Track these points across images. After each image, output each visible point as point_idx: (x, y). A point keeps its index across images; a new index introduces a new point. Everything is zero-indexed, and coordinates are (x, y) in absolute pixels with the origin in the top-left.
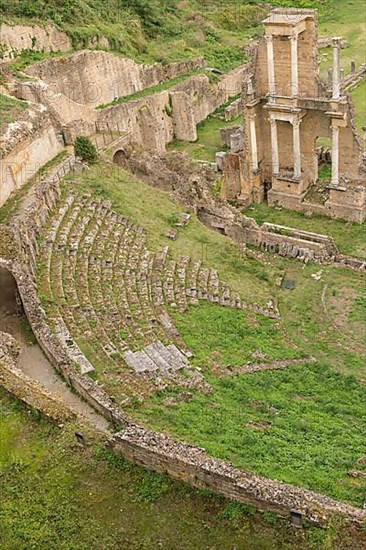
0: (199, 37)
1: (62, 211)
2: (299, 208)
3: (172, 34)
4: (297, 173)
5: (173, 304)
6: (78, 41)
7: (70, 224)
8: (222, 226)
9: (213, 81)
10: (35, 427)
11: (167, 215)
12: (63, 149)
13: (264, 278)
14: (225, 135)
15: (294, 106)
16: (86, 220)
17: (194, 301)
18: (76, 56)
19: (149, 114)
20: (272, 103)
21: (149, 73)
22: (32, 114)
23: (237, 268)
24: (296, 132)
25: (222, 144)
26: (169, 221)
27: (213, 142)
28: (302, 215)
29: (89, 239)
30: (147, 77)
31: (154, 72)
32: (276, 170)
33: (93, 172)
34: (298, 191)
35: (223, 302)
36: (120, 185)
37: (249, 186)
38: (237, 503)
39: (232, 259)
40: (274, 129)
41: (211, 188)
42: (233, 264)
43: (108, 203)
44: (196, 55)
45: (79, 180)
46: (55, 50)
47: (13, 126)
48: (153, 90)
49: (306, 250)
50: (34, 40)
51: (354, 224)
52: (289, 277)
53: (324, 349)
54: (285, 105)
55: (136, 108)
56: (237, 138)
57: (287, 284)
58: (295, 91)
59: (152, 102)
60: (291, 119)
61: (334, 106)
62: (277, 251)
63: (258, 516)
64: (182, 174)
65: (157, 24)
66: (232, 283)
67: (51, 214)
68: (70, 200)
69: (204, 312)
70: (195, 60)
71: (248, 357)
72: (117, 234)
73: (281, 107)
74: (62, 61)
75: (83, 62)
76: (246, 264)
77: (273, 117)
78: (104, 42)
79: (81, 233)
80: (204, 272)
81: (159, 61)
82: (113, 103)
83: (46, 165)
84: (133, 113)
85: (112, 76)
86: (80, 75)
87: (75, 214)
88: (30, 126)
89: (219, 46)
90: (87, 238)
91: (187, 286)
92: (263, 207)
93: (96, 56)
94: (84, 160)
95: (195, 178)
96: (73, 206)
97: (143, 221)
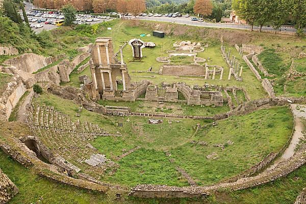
0: (60, 47)
1: (37, 113)
2: (114, 99)
3: (50, 46)
4: (112, 88)
5: (89, 140)
6: (21, 51)
7: (42, 118)
8: (91, 109)
9: (70, 61)
10: (95, 197)
11: (74, 108)
12: (26, 90)
13: (112, 124)
14: (81, 78)
15: (109, 67)
16: (47, 115)
17: (96, 137)
18: (23, 56)
19: (52, 74)
20: (101, 66)
21: (49, 60)
22: (15, 78)
23: (103, 123)
24: (110, 75)
25: (80, 81)
26: (76, 111)
27: (76, 81)
28: (115, 101)
29: (51, 122)
30: (48, 61)
31: (50, 59)
32: (104, 88)
33: (43, 97)
34: (112, 94)
35: (104, 135)
36: (54, 101)
37: (95, 94)
38: (183, 198)
39: (100, 120)
40: (102, 75)
41: (85, 97)
42: (101, 122)
43: (53, 108)
44: (62, 53)
45: (39, 101)
46: (13, 54)
47: (10, 84)
48: (52, 65)
49: (122, 113)
50: (4, 51)
51: (133, 102)
52: (120, 122)
53: (140, 143)
54: (106, 67)
55: (47, 73)
56: (86, 79)
57: (120, 125)
58: (108, 62)
59: (52, 69)
60: (108, 71)
61: (122, 66)
62: (112, 115)
63: (191, 200)
64: (74, 93)
65: (44, 43)
66: (104, 128)
67: (34, 115)
68: (39, 109)
69: (100, 140)
70: (63, 54)
71: (122, 152)
72: (60, 118)
73: (104, 68)
74: (18, 58)
75: (25, 58)
76: (105, 120)
77: (102, 71)
78: (30, 50)
79: (47, 121)
80: (94, 126)
81: (51, 55)
82: (38, 71)
83: (22, 97)
84: (47, 74)
85: (36, 62)
86: (25, 62)
87: (43, 114)
88: (16, 83)
89: (68, 50)
90: (50, 122)
91: (91, 132)
92: (101, 100)
93: (30, 55)
94: (37, 93)
95: (79, 94)
96: (40, 111)
97: (67, 112)
